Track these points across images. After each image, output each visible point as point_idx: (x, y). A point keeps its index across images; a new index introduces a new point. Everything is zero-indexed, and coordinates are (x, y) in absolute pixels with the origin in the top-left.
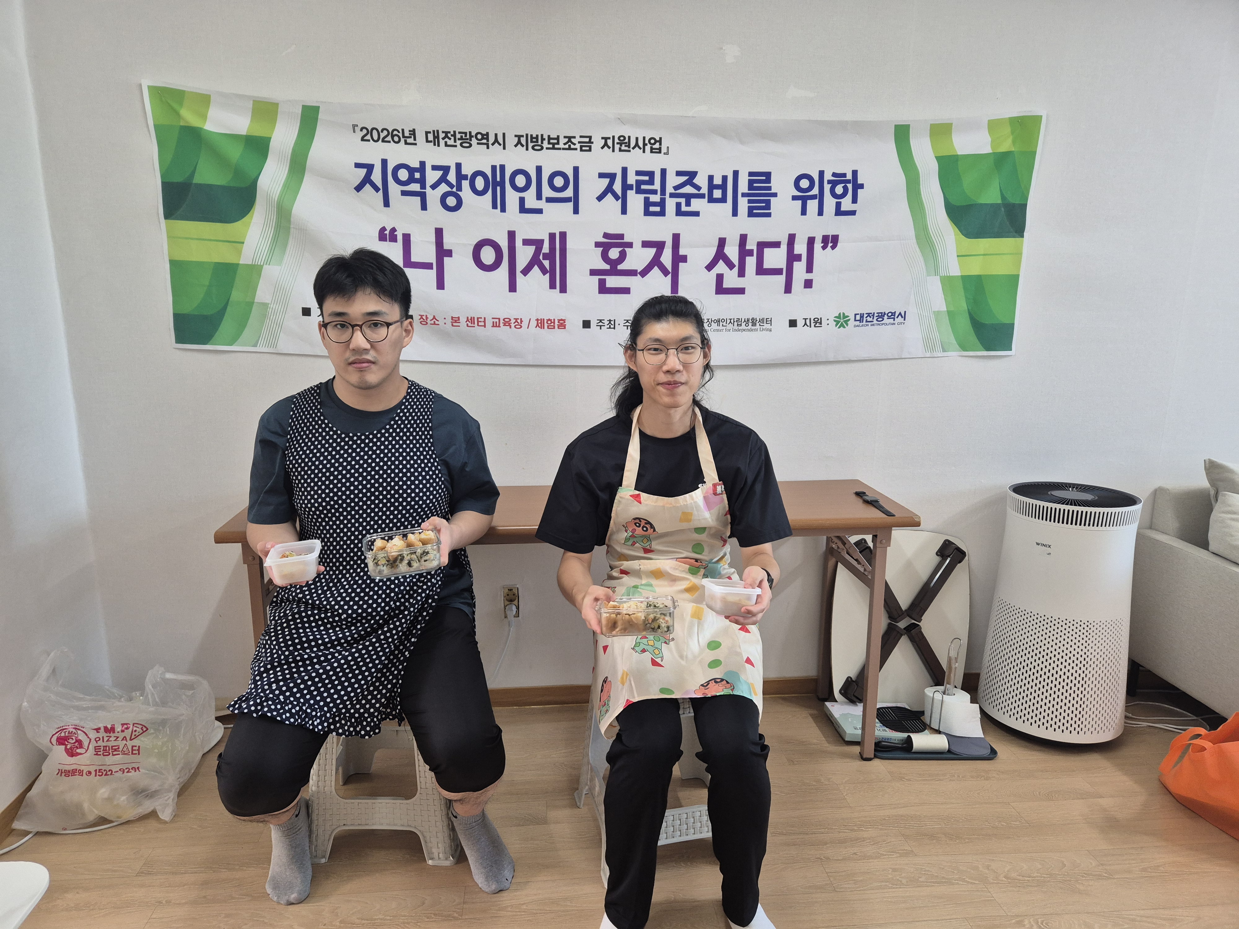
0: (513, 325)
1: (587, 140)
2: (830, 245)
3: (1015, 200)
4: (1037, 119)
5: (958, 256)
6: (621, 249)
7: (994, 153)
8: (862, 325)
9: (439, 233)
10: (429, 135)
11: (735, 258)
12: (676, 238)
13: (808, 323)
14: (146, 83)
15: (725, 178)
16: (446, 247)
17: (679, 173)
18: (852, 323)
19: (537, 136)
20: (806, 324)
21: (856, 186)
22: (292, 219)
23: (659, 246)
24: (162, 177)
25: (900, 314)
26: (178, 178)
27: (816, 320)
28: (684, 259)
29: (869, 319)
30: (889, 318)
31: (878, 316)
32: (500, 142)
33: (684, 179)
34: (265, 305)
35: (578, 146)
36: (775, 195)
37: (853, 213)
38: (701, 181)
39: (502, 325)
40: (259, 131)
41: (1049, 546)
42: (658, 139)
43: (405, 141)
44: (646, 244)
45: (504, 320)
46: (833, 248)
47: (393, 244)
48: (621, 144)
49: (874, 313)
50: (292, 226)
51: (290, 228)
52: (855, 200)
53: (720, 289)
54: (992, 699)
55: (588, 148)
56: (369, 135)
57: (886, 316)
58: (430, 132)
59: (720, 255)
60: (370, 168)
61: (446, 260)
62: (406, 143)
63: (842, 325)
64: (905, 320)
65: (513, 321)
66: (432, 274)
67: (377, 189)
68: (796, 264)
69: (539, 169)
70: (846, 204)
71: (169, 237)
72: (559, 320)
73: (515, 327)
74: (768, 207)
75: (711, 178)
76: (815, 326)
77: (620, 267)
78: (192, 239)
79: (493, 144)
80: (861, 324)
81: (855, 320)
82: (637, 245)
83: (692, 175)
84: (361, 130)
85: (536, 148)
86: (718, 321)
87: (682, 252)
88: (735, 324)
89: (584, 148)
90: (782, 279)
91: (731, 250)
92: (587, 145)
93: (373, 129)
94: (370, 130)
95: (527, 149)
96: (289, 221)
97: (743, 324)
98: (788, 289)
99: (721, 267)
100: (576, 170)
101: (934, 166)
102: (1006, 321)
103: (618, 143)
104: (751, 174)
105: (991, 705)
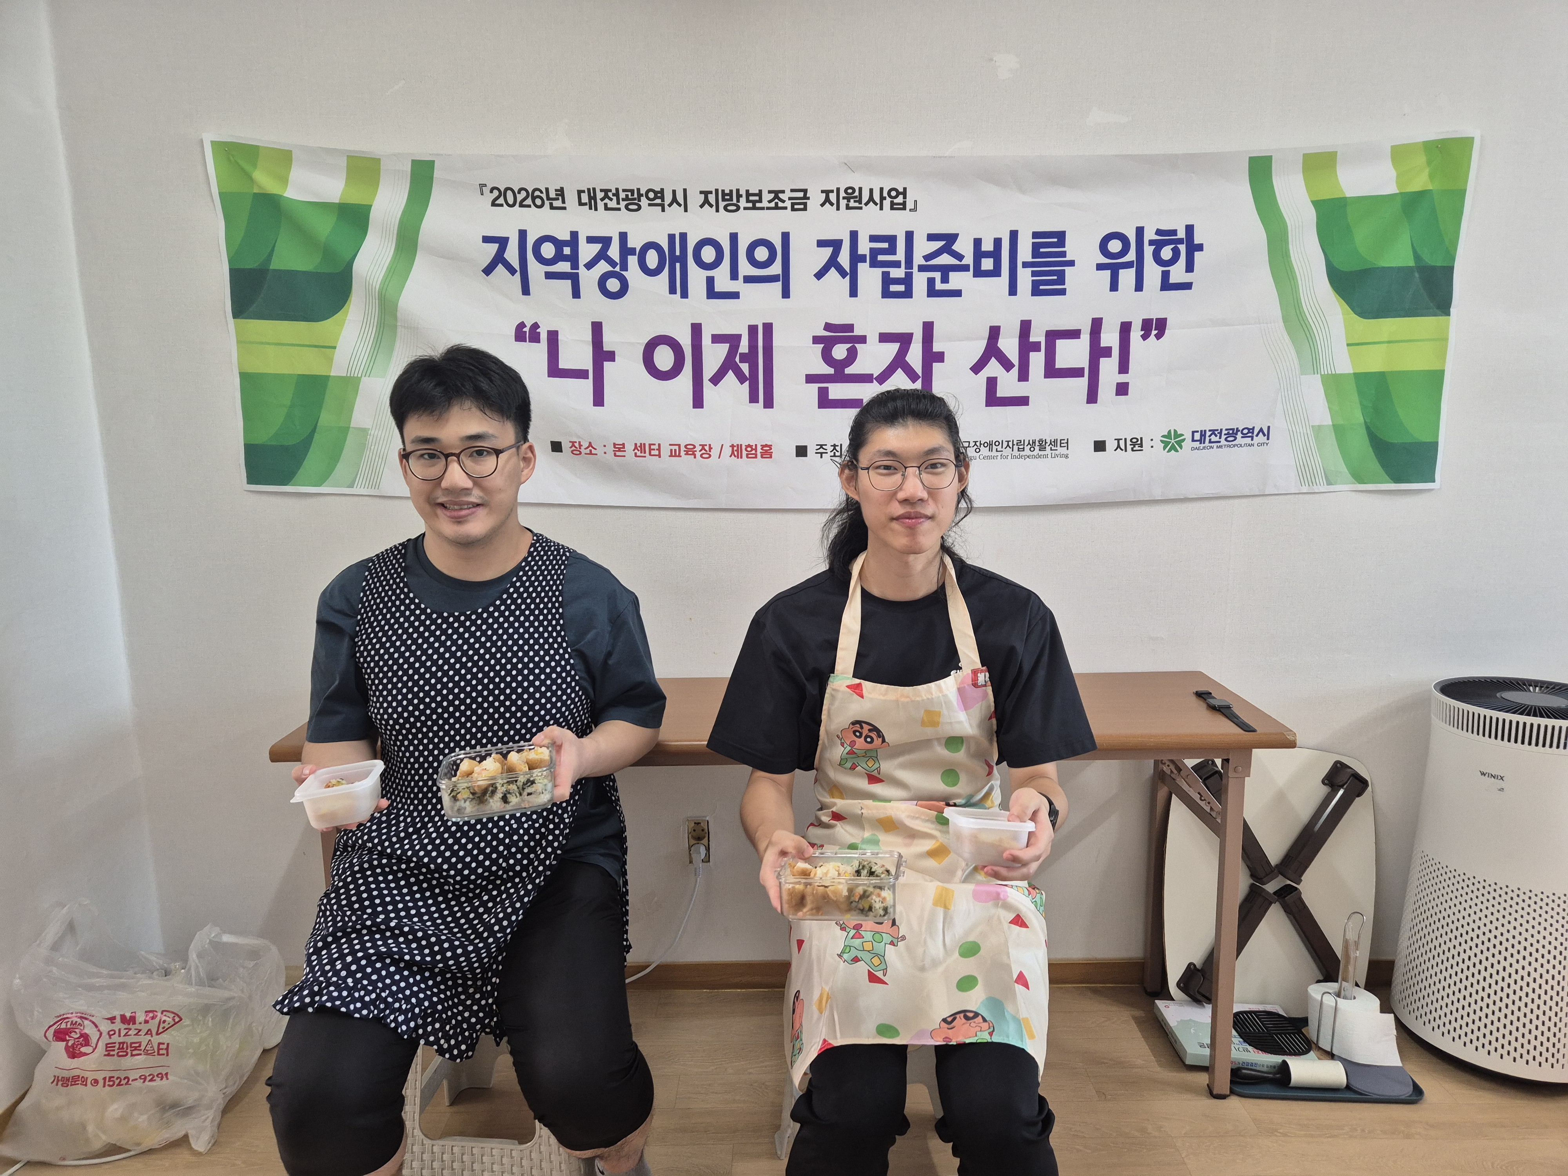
0: (698, 454)
1: (801, 194)
2: (1154, 332)
3: (1436, 260)
4: (1467, 142)
5: (1348, 345)
6: (849, 345)
7: (1401, 193)
8: (1204, 448)
9: (597, 328)
10: (582, 194)
11: (1014, 356)
12: (928, 328)
13: (1122, 446)
14: (208, 138)
15: (998, 242)
16: (606, 348)
17: (931, 237)
18: (1188, 444)
19: (731, 191)
20: (1119, 446)
21: (1194, 248)
22: (399, 315)
23: (905, 340)
24: (230, 262)
25: (1261, 430)
26: (251, 263)
27: (1134, 440)
28: (940, 357)
29: (1213, 438)
30: (1244, 436)
31: (1228, 434)
32: (681, 201)
33: (938, 245)
34: (364, 431)
35: (788, 204)
36: (1071, 263)
37: (1187, 286)
38: (963, 246)
39: (683, 453)
40: (356, 198)
41: (1502, 778)
42: (901, 190)
43: (551, 204)
44: (885, 338)
45: (685, 447)
46: (1159, 336)
47: (534, 345)
48: (848, 199)
49: (1221, 430)
50: (399, 324)
51: (396, 326)
52: (1190, 268)
53: (993, 399)
54: (1415, 1006)
55: (802, 207)
56: (502, 197)
57: (1239, 433)
58: (584, 192)
59: (992, 351)
60: (503, 242)
61: (607, 365)
62: (552, 207)
63: (1173, 448)
64: (1268, 439)
65: (698, 448)
66: (587, 385)
67: (512, 271)
68: (1103, 361)
69: (734, 238)
70: (1178, 273)
71: (239, 342)
72: (763, 446)
73: (701, 456)
74: (1061, 279)
75: (978, 242)
76: (1133, 450)
77: (849, 370)
78: (269, 344)
79: (670, 205)
80: (1202, 445)
81: (1193, 440)
82: (873, 339)
83: (951, 238)
84: (491, 191)
85: (729, 208)
86: (990, 445)
87: (937, 348)
88: (1016, 447)
89: (796, 207)
90: (1082, 383)
91: (1009, 345)
92: (800, 202)
93: (507, 189)
94: (502, 190)
95: (717, 211)
96: (395, 317)
97: (1027, 448)
98: (1092, 397)
99: (993, 368)
100: (786, 237)
101: (1311, 214)
102: (1426, 438)
103: (844, 198)
104: (1036, 235)
105: (1413, 1015)
